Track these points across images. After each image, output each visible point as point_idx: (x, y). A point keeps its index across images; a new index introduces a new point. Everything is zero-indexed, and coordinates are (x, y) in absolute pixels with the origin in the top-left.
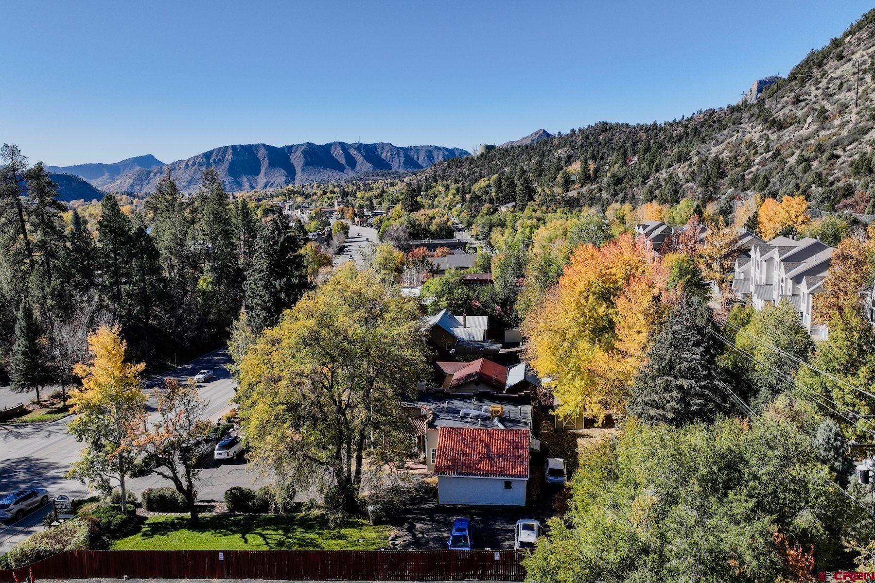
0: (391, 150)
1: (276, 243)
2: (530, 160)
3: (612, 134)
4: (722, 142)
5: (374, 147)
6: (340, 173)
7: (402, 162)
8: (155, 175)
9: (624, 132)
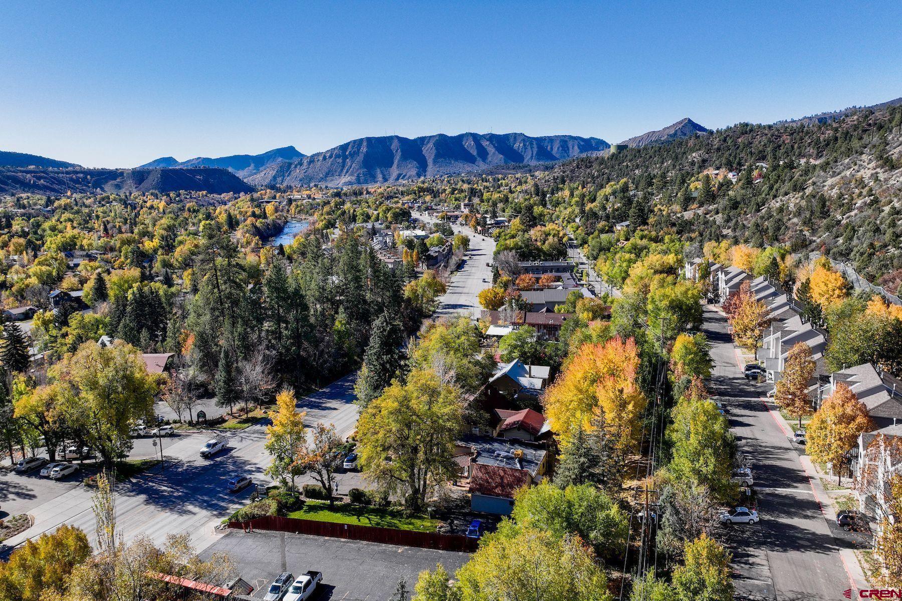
0: (524, 140)
1: (384, 330)
2: (663, 163)
3: (753, 136)
4: (839, 174)
5: (506, 137)
6: (471, 164)
7: (535, 153)
8: (296, 167)
9: (766, 135)
